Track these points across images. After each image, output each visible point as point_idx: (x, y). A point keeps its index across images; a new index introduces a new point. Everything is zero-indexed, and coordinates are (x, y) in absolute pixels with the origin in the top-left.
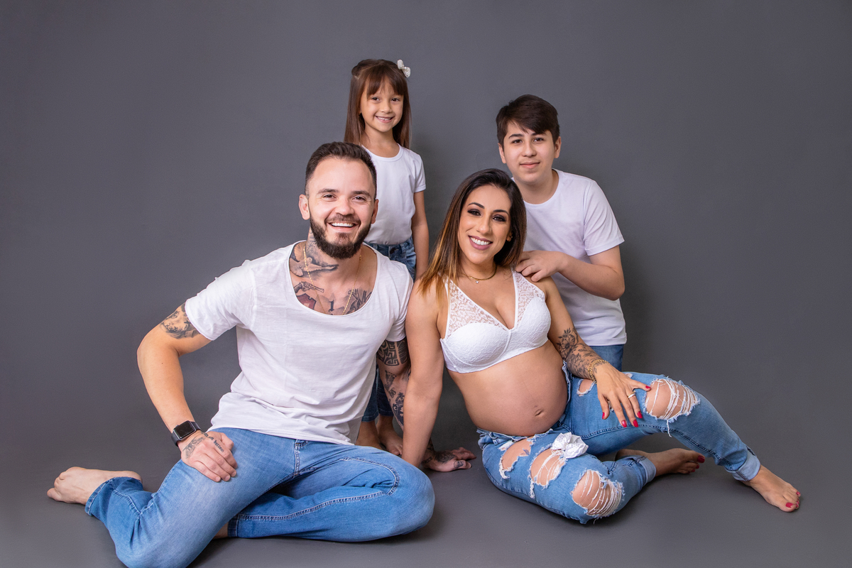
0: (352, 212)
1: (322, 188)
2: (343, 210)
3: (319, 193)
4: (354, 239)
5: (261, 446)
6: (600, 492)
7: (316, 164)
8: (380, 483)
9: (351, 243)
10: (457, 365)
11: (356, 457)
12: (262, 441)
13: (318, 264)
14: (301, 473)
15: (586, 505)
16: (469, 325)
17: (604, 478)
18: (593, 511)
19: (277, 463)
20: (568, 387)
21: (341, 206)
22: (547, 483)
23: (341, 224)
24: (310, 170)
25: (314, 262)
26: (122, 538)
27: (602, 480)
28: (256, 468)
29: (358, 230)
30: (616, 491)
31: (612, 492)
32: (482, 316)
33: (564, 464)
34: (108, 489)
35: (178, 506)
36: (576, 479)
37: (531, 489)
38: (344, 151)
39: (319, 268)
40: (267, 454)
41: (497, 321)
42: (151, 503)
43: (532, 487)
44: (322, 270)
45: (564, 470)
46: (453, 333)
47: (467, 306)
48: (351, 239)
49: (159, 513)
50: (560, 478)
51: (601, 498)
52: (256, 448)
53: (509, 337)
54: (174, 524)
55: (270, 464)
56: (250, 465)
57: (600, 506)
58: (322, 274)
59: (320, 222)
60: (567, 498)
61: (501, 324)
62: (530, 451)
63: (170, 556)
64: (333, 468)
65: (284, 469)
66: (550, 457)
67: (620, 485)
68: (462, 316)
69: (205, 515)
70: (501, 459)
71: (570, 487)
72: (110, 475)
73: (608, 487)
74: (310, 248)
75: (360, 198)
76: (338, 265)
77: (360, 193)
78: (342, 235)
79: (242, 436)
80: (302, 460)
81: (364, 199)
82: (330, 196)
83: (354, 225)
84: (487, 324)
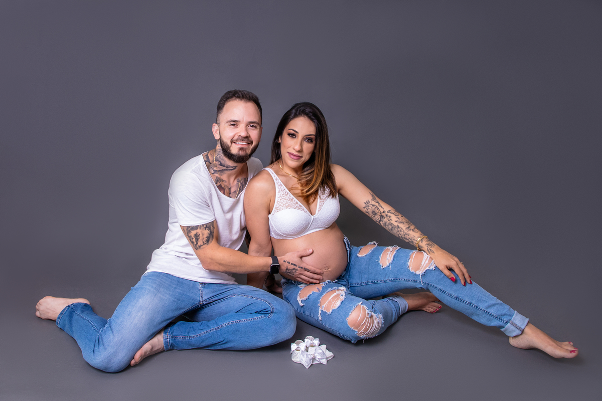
0: (248, 136)
1: (229, 119)
2: (243, 134)
3: (227, 122)
4: (249, 152)
5: (177, 284)
6: (366, 319)
7: (224, 104)
8: (260, 311)
9: (247, 154)
10: (275, 233)
11: (241, 294)
12: (178, 282)
13: (224, 166)
14: (204, 303)
15: (357, 328)
16: (288, 209)
17: (369, 310)
18: (361, 333)
19: (188, 296)
20: (347, 253)
21: (241, 131)
22: (331, 311)
23: (241, 143)
24: (220, 108)
25: (221, 164)
26: (87, 348)
27: (368, 311)
28: (174, 299)
29: (252, 147)
30: (378, 320)
31: (375, 321)
32: (297, 205)
33: (343, 300)
34: (70, 311)
35: (122, 326)
36: (351, 310)
37: (319, 313)
38: (243, 96)
39: (224, 168)
40: (181, 290)
41: (306, 210)
42: (106, 326)
43: (320, 312)
44: (226, 170)
45: (343, 303)
46: (276, 213)
47: (287, 197)
48: (247, 151)
49: (111, 332)
50: (340, 308)
51: (367, 324)
52: (174, 286)
53: (312, 221)
54: (120, 339)
55: (183, 296)
56: (170, 297)
57: (366, 329)
58: (226, 172)
59: (227, 141)
60: (344, 322)
61: (308, 212)
62: (321, 290)
63: (118, 360)
64: (226, 301)
65: (193, 300)
66: (335, 294)
67: (381, 316)
68: (283, 203)
69: (140, 331)
70: (300, 292)
71: (347, 315)
72: (71, 301)
73: (372, 316)
74: (219, 156)
75: (253, 126)
76: (237, 166)
77: (253, 123)
78: (241, 149)
79: (165, 278)
80: (204, 296)
81: (256, 127)
82: (234, 125)
83: (248, 144)
84: (299, 211)
